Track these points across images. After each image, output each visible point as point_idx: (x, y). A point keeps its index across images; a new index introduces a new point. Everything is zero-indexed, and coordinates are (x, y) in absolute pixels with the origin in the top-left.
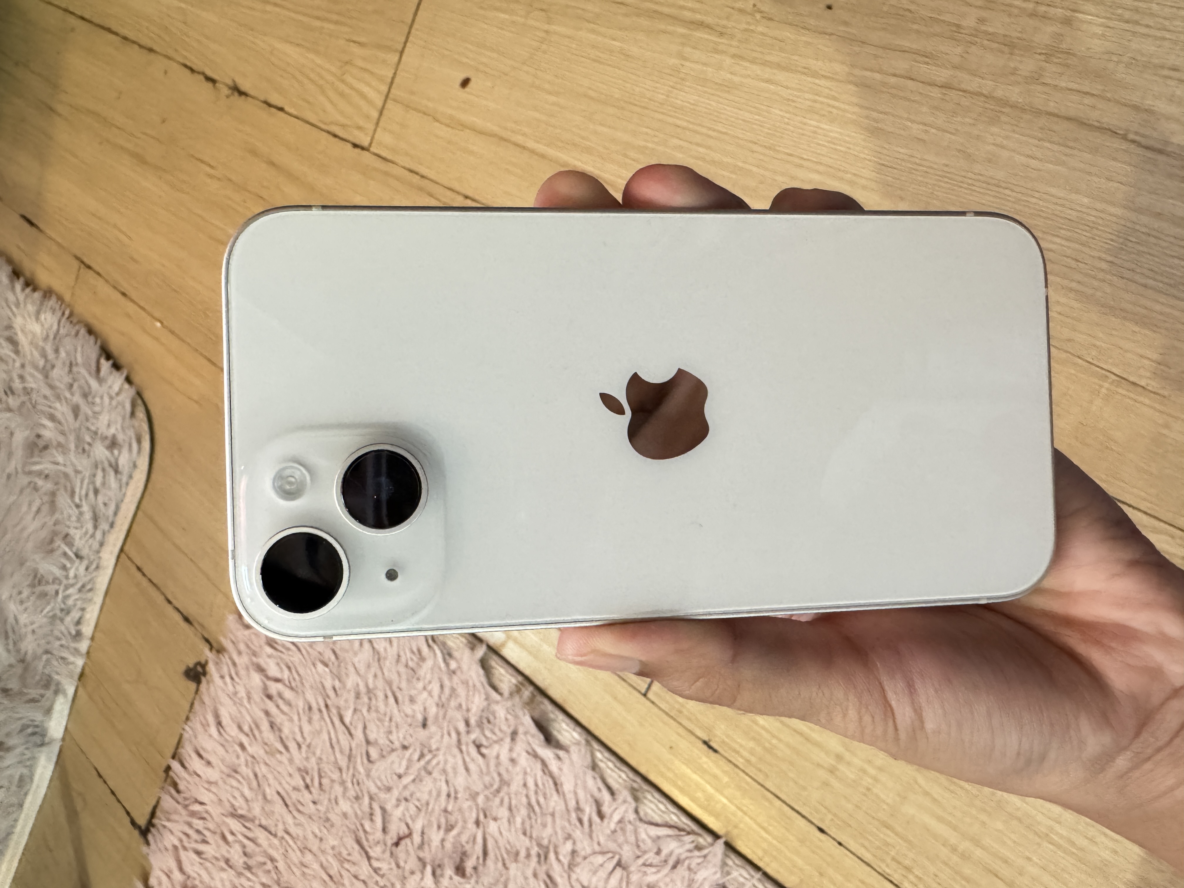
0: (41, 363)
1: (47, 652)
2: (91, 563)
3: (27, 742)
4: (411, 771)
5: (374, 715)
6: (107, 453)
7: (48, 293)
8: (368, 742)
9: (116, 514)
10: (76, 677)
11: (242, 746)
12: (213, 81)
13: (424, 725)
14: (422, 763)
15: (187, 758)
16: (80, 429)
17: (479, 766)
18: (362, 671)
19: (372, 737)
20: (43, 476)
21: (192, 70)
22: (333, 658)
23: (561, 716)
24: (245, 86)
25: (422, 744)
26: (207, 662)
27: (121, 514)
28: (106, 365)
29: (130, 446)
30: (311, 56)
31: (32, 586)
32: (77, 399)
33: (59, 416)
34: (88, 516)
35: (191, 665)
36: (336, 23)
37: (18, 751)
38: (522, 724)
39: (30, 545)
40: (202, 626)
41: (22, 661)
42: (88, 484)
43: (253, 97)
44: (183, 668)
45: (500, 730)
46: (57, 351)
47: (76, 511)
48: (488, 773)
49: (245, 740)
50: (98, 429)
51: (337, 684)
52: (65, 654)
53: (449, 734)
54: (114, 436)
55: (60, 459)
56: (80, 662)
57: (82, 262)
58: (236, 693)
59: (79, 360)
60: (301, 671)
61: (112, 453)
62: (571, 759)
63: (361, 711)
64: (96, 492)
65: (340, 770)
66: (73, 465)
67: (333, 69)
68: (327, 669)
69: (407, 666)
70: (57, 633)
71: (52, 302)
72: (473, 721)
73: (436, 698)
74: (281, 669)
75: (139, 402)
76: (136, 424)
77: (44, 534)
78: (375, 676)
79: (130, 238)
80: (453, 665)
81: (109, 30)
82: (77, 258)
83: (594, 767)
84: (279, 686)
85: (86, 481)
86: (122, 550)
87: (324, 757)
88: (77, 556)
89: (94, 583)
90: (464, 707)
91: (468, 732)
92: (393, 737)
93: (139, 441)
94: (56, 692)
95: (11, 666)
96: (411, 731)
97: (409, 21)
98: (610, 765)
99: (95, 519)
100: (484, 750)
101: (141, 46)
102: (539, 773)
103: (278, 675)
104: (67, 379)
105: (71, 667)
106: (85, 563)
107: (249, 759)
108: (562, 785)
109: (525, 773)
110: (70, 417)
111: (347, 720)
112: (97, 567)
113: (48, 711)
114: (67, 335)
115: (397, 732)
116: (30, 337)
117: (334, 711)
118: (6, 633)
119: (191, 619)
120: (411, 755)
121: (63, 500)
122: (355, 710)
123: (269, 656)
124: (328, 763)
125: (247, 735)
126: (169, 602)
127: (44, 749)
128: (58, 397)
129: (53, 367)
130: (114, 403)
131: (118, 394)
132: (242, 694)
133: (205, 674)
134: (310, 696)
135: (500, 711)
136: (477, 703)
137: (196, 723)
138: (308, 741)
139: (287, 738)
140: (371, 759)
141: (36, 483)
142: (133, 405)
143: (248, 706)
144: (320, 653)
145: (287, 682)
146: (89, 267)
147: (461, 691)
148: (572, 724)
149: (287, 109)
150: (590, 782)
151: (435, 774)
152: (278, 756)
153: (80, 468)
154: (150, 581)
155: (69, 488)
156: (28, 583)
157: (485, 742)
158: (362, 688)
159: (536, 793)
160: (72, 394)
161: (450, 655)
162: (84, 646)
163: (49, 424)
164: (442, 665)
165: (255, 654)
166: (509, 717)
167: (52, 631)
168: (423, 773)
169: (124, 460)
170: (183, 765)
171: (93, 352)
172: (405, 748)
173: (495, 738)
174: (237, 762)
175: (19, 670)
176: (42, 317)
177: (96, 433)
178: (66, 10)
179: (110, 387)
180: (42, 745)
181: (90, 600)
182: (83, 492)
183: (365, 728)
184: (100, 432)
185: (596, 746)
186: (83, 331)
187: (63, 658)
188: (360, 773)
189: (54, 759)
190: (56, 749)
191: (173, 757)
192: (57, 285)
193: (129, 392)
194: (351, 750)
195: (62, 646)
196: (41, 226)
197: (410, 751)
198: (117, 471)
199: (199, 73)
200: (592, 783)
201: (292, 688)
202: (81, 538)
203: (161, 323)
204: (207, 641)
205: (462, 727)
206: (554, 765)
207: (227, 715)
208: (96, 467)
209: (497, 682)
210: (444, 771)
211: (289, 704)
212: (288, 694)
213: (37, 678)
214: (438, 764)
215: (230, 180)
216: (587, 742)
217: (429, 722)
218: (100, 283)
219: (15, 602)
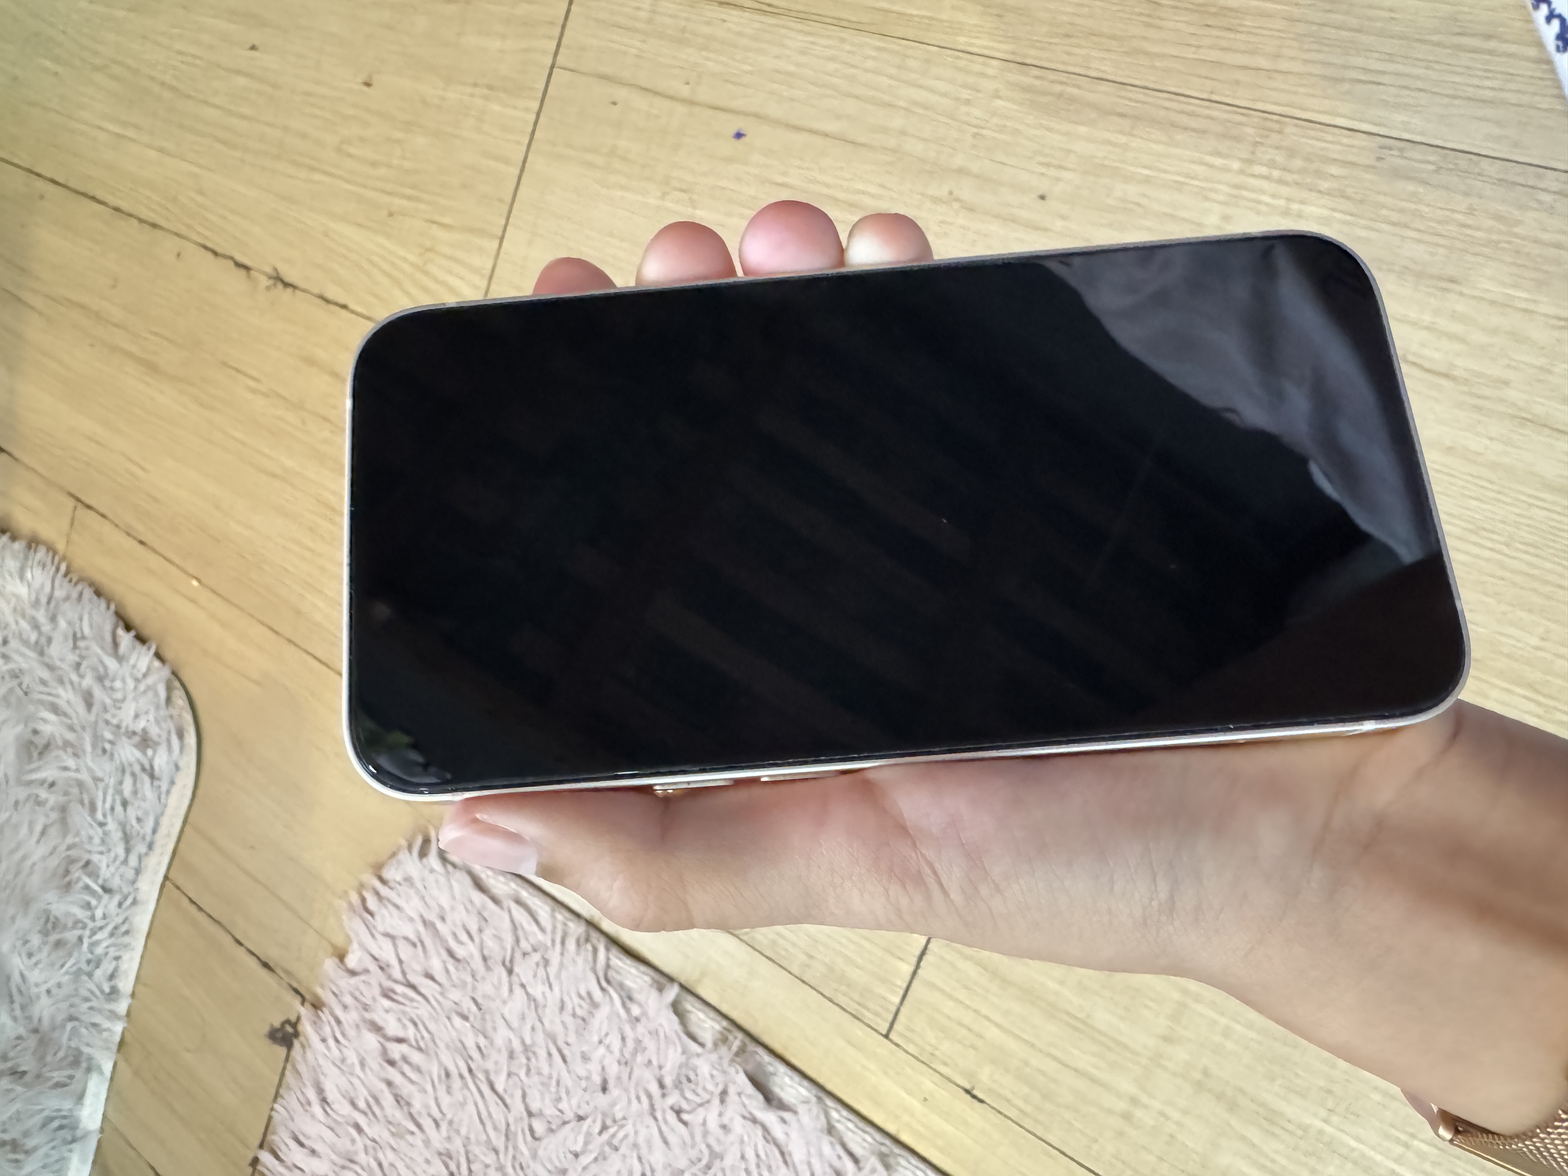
0: (33, 637)
1: (71, 1018)
2: (126, 898)
3: (52, 1140)
4: (590, 1147)
5: (535, 1079)
6: (138, 754)
7: (33, 543)
8: (530, 1114)
9: (154, 831)
10: (115, 1048)
11: (358, 1128)
12: (247, 268)
13: (604, 1089)
14: (605, 1136)
15: (283, 1147)
16: (96, 722)
17: (682, 1137)
18: (515, 1024)
19: (535, 1106)
20: (46, 785)
21: (215, 253)
22: (474, 1008)
23: (782, 1069)
24: (290, 275)
25: (604, 1115)
26: (299, 1018)
27: (163, 830)
28: (126, 639)
29: (169, 741)
30: (381, 239)
31: (45, 933)
32: (88, 681)
33: (62, 704)
34: (117, 836)
35: (277, 1024)
36: (409, 198)
37: (41, 1152)
38: (734, 1083)
39: (36, 880)
40: (288, 973)
41: (36, 1031)
42: (113, 795)
43: (304, 291)
44: (266, 1029)
45: (704, 1089)
46: (53, 619)
47: (100, 831)
48: (693, 1146)
49: (362, 1121)
50: (121, 721)
51: (482, 1042)
52: (97, 1019)
53: (638, 1098)
54: (144, 730)
55: (71, 763)
56: (118, 1028)
57: (78, 500)
58: (343, 1060)
59: (87, 630)
60: (432, 1026)
61: (145, 754)
62: (799, 1121)
63: (517, 1075)
64: (125, 804)
65: (496, 1151)
66: (90, 770)
67: (412, 258)
68: (468, 1024)
69: (574, 1015)
70: (84, 992)
71: (41, 553)
72: (668, 1081)
73: (617, 1054)
74: (404, 1026)
75: (177, 684)
76: (175, 712)
77: (54, 862)
78: (533, 1029)
79: (143, 469)
80: (636, 1011)
81: (93, 198)
82: (71, 495)
83: (830, 1130)
84: (404, 1048)
85: (111, 791)
86: (166, 878)
87: (472, 1137)
88: (106, 890)
89: (131, 923)
90: (655, 1062)
91: (664, 1096)
92: (563, 1106)
93: (181, 735)
94: (89, 1070)
95: (19, 1038)
96: (587, 1097)
97: (508, 199)
98: (851, 1125)
99: (127, 839)
100: (685, 1117)
101: (141, 221)
102: (761, 1143)
103: (401, 1034)
104: (72, 658)
105: (105, 1034)
106: (117, 898)
107: (369, 1143)
108: (790, 1155)
109: (742, 1142)
110: (81, 708)
111: (500, 1088)
112: (135, 902)
113: (80, 1097)
114: (67, 598)
115: (569, 1101)
116: (13, 601)
117: (481, 1076)
118: (11, 996)
119: (271, 964)
120: (590, 1127)
121: (79, 817)
122: (509, 1075)
123: (387, 1011)
124: (478, 1143)
125: (365, 1114)
126: (240, 943)
127: (76, 1146)
128: (61, 681)
129: (49, 640)
130: (142, 687)
131: (145, 676)
132: (353, 1059)
133: (296, 1034)
134: (447, 1059)
135: (704, 1067)
136: (673, 1058)
137: (291, 1100)
138: (449, 1116)
139: (420, 1113)
140: (537, 1135)
141: (37, 796)
142: (169, 688)
143: (361, 1074)
144: (456, 1003)
145: (414, 1043)
146: (89, 507)
147: (649, 1043)
148: (797, 1078)
149: (352, 306)
150: (827, 1150)
151: (623, 1150)
152: (409, 1138)
153: (99, 774)
154: (210, 916)
155: (86, 801)
156: (38, 928)
157: (685, 1106)
158: (516, 1044)
159: (758, 1166)
160: (82, 677)
161: (630, 998)
162: (122, 1007)
163: (51, 717)
164: (622, 1012)
165: (366, 1008)
166: (715, 1072)
167: (76, 990)
168: (607, 1149)
169: (161, 760)
170: (277, 1157)
171: (107, 622)
172: (580, 1118)
173: (698, 1100)
174: (354, 1149)
175: (32, 1042)
176: (29, 575)
177: (118, 727)
178: (30, 171)
179: (134, 667)
180: (74, 1140)
181: (126, 946)
182: (108, 805)
183: (524, 1096)
184: (124, 725)
185: (830, 1102)
186: (88, 593)
187: (94, 1025)
188: (522, 1153)
189: (91, 1158)
190: (92, 1145)
191: (261, 1146)
192: (46, 531)
193: (162, 673)
194: (508, 1125)
195: (91, 1008)
196: (16, 453)
197: (589, 1121)
198: (152, 777)
199: (225, 257)
200: (829, 1150)
201: (420, 1049)
202: (108, 866)
203: (199, 581)
204: (297, 992)
205: (654, 1088)
206: (778, 1131)
207: (334, 1089)
208: (123, 771)
209: (694, 1029)
210: (635, 1146)
211: (418, 1070)
212: (416, 1057)
213: (61, 1054)
214: (626, 1136)
215: (279, 396)
216: (819, 1099)
217: (611, 1085)
218: (107, 529)
219: (20, 955)
